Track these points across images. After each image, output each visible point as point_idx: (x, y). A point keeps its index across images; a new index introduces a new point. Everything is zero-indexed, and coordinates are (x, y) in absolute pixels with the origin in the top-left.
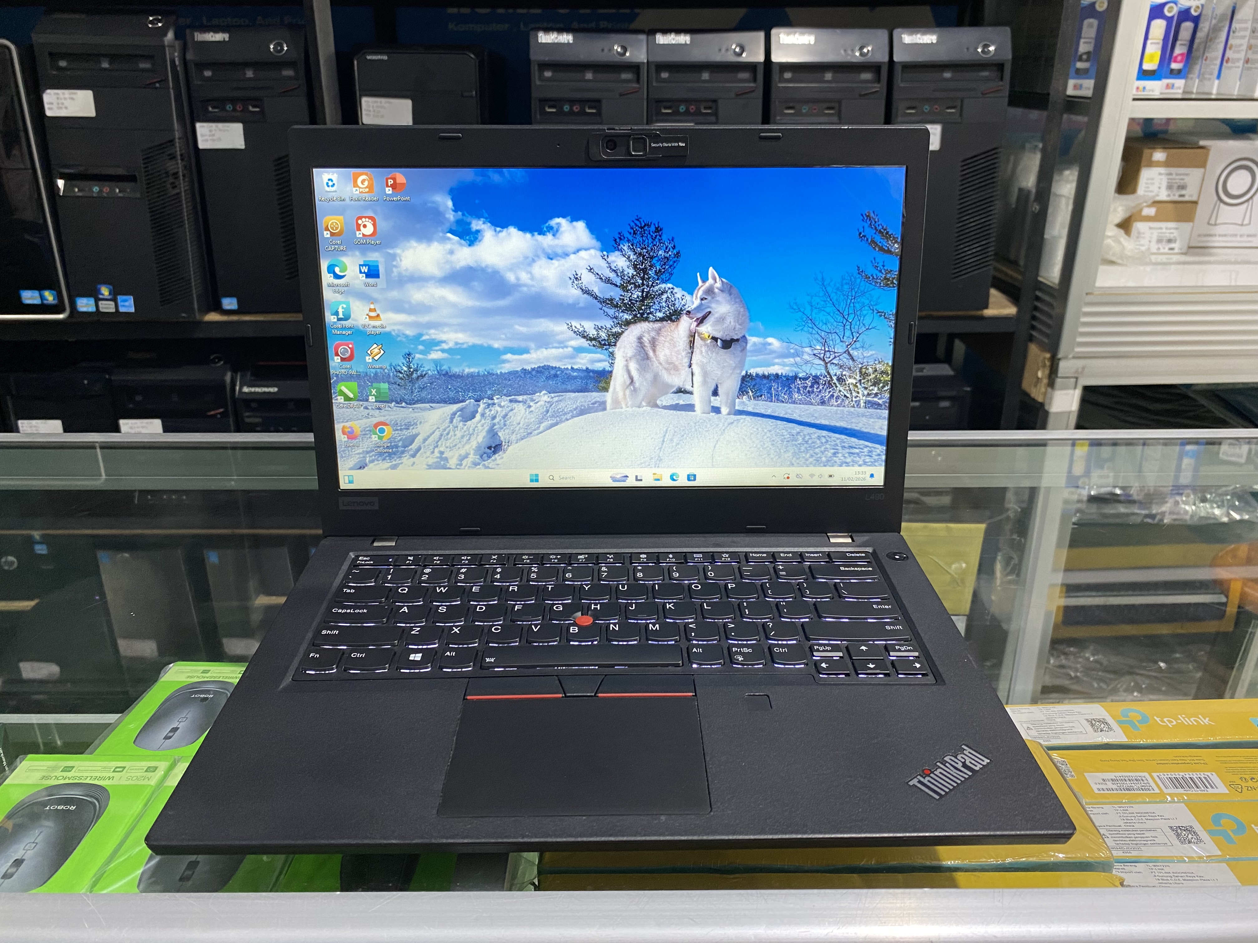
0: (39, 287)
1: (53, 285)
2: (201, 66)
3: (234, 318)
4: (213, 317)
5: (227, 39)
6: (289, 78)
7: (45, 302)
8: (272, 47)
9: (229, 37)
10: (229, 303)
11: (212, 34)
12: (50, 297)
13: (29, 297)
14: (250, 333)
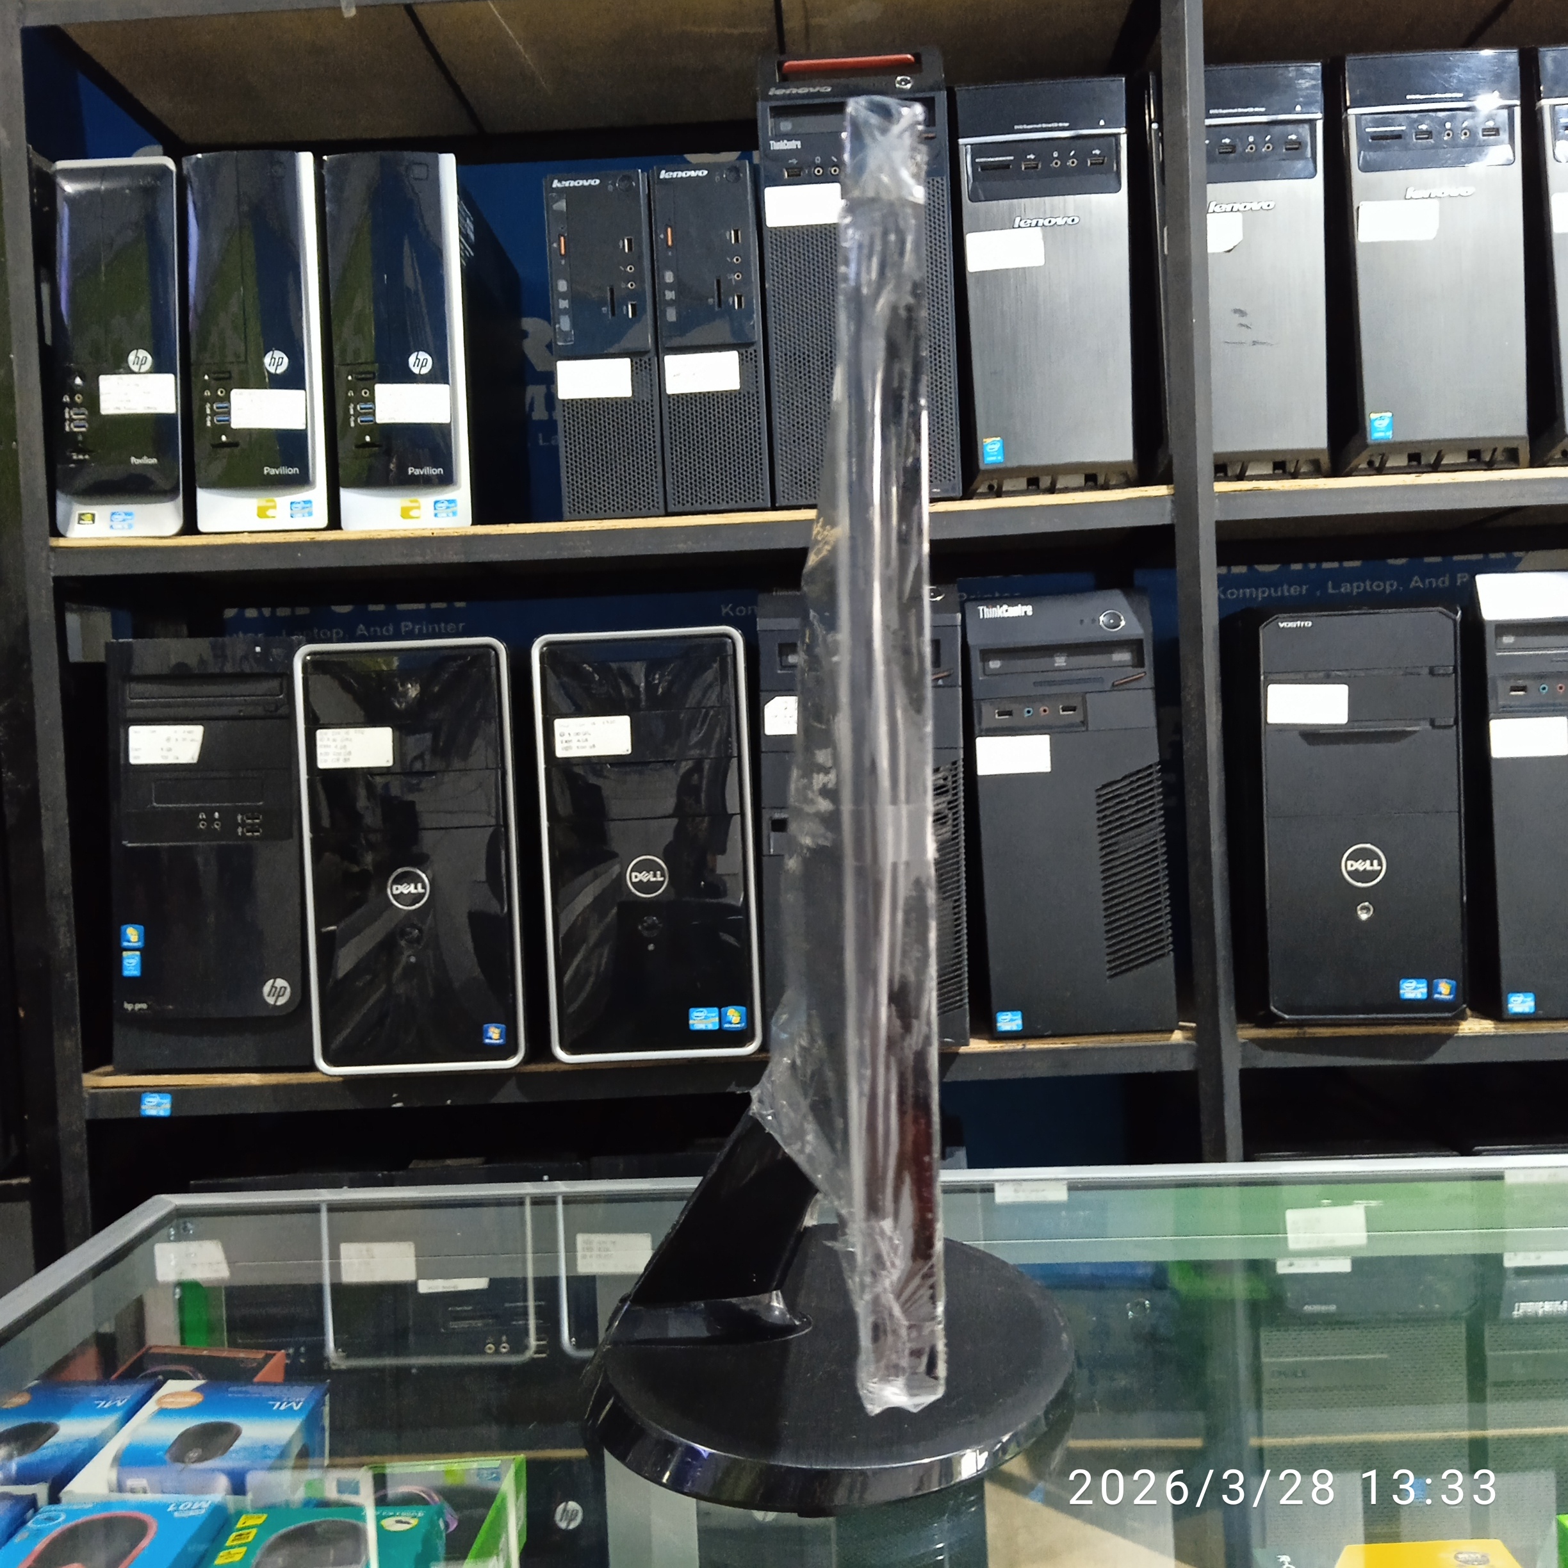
0: (720, 1002)
1: (743, 999)
2: (988, 654)
3: (1017, 1046)
4: (978, 1045)
5: (1030, 613)
6: (1122, 665)
7: (726, 1026)
8: (1102, 618)
9: (1033, 610)
10: (1009, 1021)
11: (1005, 607)
12: (734, 1016)
13: (702, 1019)
14: (1042, 1070)
